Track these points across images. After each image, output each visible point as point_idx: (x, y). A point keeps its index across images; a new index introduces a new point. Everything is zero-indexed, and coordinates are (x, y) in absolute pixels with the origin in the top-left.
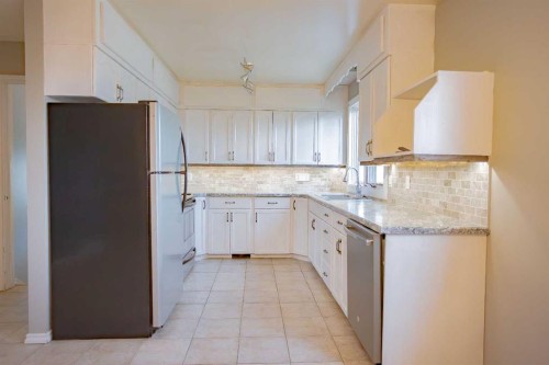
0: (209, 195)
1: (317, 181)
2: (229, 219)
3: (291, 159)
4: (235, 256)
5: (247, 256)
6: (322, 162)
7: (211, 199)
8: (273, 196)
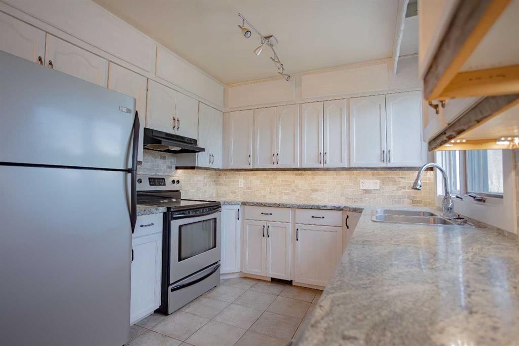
0: (244, 204)
1: (390, 188)
2: (265, 233)
3: (349, 160)
4: (274, 280)
5: (289, 283)
6: (394, 163)
7: (246, 207)
8: (318, 208)
